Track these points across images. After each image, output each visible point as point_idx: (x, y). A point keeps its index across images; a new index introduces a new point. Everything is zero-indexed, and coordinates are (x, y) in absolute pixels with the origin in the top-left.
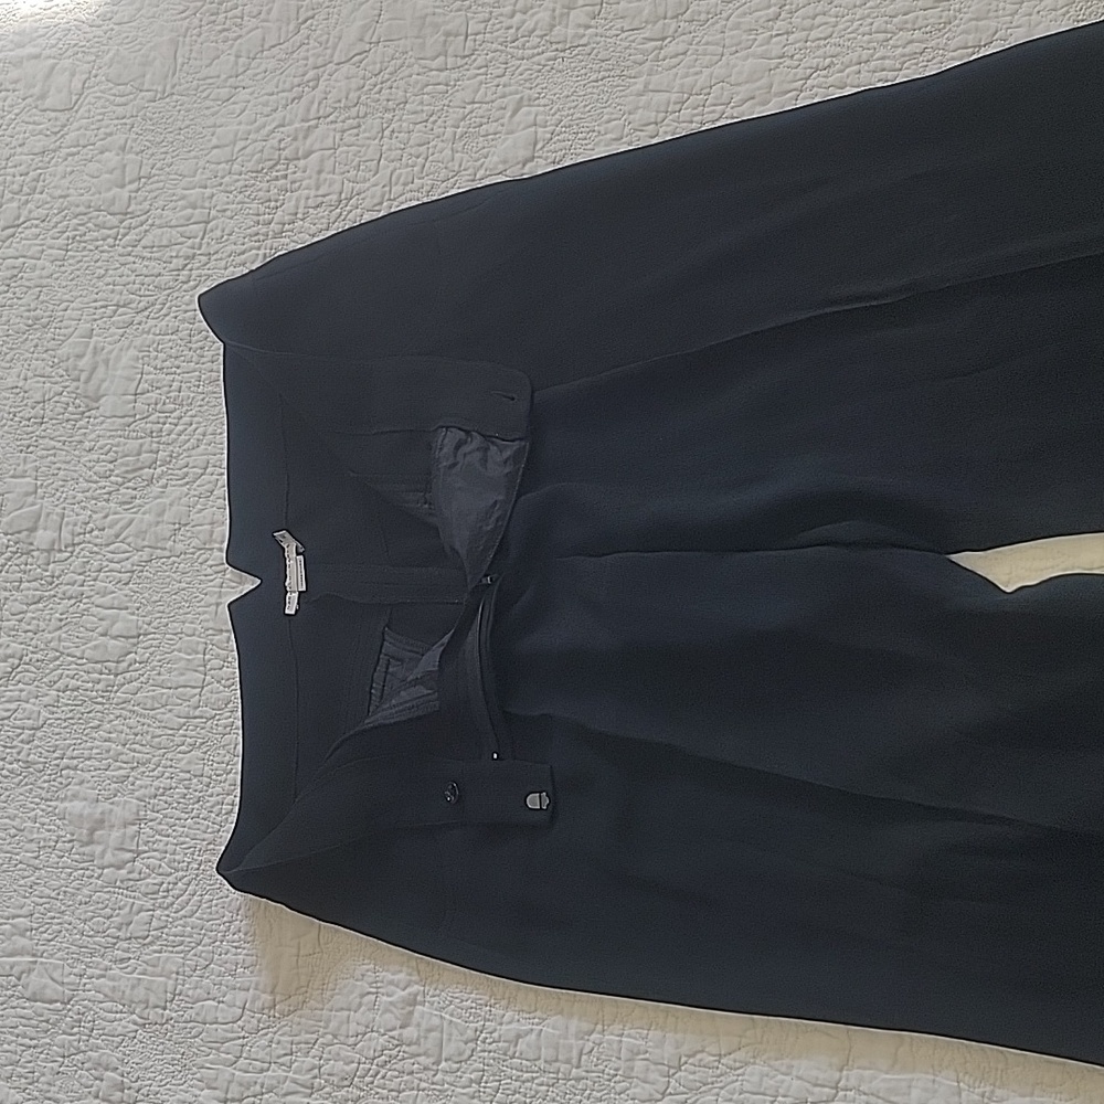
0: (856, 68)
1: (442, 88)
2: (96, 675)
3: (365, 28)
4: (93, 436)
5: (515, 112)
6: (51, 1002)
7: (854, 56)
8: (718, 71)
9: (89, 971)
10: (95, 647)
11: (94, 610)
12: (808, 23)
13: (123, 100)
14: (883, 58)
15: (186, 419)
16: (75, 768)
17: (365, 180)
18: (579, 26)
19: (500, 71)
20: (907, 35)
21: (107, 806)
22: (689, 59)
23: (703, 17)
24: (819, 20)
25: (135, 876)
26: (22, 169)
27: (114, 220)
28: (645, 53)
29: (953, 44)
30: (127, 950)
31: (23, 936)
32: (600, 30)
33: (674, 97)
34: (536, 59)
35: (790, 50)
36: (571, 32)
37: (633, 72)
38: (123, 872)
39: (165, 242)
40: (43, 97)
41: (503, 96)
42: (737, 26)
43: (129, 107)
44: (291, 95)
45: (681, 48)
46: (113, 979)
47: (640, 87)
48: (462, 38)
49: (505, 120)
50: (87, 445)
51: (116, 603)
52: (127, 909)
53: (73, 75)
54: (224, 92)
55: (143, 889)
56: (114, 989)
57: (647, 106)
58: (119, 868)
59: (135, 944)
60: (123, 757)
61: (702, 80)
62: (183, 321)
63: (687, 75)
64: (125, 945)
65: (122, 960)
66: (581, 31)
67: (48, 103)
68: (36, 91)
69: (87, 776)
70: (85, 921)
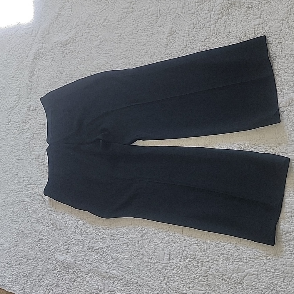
0: (144, 30)
1: (88, 33)
2: (39, 131)
3: (77, 23)
4: (38, 91)
5: (98, 37)
6: (33, 185)
7: (144, 28)
8: (126, 30)
9: (38, 180)
10: (39, 127)
11: (39, 120)
12: (138, 22)
13: (42, 35)
14: (148, 28)
15: (51, 88)
16: (36, 147)
17: (77, 48)
18: (107, 23)
19: (96, 30)
20: (151, 25)
21: (40, 153)
22: (122, 28)
23: (124, 21)
24: (139, 22)
25: (44, 164)
26: (29, 47)
27: (41, 55)
28: (116, 27)
29: (157, 26)
30: (43, 176)
31: (29, 174)
32: (110, 23)
33: (119, 34)
34: (101, 28)
35: (135, 27)
36: (106, 24)
37: (114, 30)
38: (43, 163)
39: (48, 58)
40: (31, 35)
41: (96, 34)
42: (128, 23)
43: (43, 36)
44: (66, 34)
45: (121, 26)
46: (41, 181)
47: (115, 33)
48: (90, 25)
49: (96, 38)
50: (38, 93)
51: (41, 119)
52: (43, 170)
53: (36, 31)
54: (57, 33)
55: (46, 166)
56: (42, 182)
57: (116, 36)
58: (42, 163)
59: (44, 175)
60: (43, 145)
61: (123, 32)
62: (51, 72)
63: (121, 31)
64: (43, 175)
65: (43, 178)
66: (107, 24)
67: (32, 36)
68: (30, 33)
69: (38, 148)
70: (38, 172)
